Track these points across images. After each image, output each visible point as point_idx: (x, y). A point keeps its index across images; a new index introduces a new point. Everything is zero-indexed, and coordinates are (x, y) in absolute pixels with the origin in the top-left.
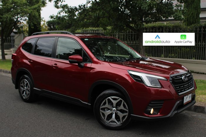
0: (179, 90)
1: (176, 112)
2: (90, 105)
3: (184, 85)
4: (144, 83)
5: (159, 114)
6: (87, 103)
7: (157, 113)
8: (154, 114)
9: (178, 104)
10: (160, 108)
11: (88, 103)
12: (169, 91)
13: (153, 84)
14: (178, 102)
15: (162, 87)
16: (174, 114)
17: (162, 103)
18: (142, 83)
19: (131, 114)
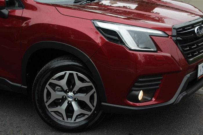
0: (188, 54)
1: (185, 94)
2: (25, 88)
3: (197, 43)
4: (124, 44)
5: (154, 99)
6: (20, 85)
7: (150, 99)
8: (144, 100)
9: (189, 78)
10: (156, 89)
11: (22, 85)
12: (172, 56)
13: (141, 46)
14: (188, 75)
15: (159, 49)
16: (181, 97)
17: (159, 80)
18: (120, 45)
19: (103, 103)
